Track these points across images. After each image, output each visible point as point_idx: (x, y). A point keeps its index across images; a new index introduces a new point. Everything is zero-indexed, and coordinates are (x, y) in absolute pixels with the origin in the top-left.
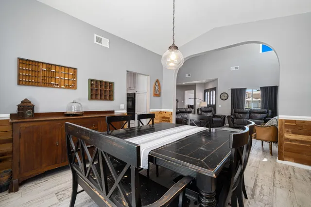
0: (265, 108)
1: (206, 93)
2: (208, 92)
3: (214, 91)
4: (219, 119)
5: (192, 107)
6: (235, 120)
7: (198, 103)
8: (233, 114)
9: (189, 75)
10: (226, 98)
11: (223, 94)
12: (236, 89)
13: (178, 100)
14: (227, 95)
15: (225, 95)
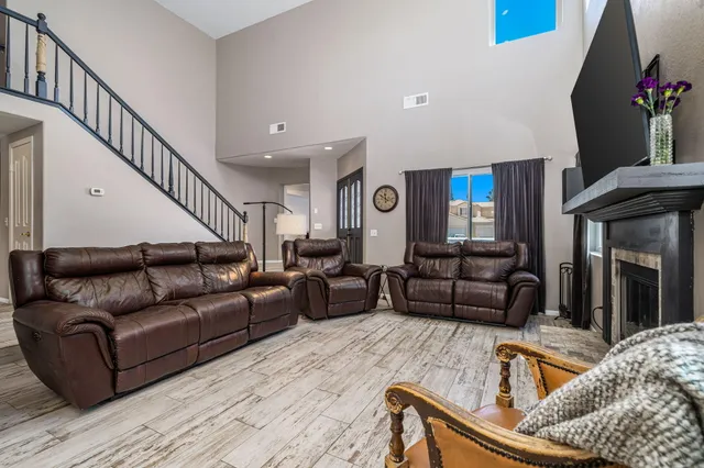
0: (509, 238)
2: (346, 190)
3: (359, 185)
6: (412, 283)
7: (316, 226)
8: (411, 260)
9: (281, 127)
10: (392, 205)
11: (383, 190)
12: (421, 172)
13: (245, 213)
14: (394, 196)
15: (390, 194)
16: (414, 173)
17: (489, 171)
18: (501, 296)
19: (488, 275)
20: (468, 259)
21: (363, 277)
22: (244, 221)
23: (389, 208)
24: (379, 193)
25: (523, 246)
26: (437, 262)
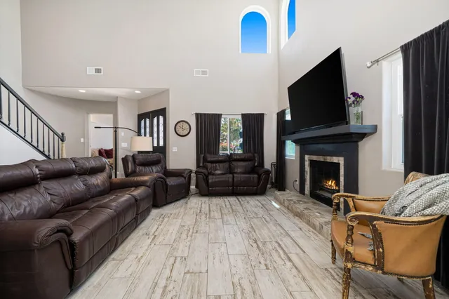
0: (250, 152)
1: (143, 122)
2: (148, 121)
3: (161, 118)
4: (180, 180)
5: (108, 154)
6: (210, 177)
7: (123, 145)
8: (201, 165)
9: (98, 71)
10: (187, 133)
11: (181, 123)
12: (205, 114)
13: (63, 134)
14: (188, 127)
15: (186, 126)
16: (201, 114)
17: (240, 118)
18: (256, 180)
19: (239, 170)
20: (234, 163)
21: (183, 176)
22: (62, 141)
23: (184, 134)
24: (179, 124)
25: (256, 155)
26: (217, 165)
